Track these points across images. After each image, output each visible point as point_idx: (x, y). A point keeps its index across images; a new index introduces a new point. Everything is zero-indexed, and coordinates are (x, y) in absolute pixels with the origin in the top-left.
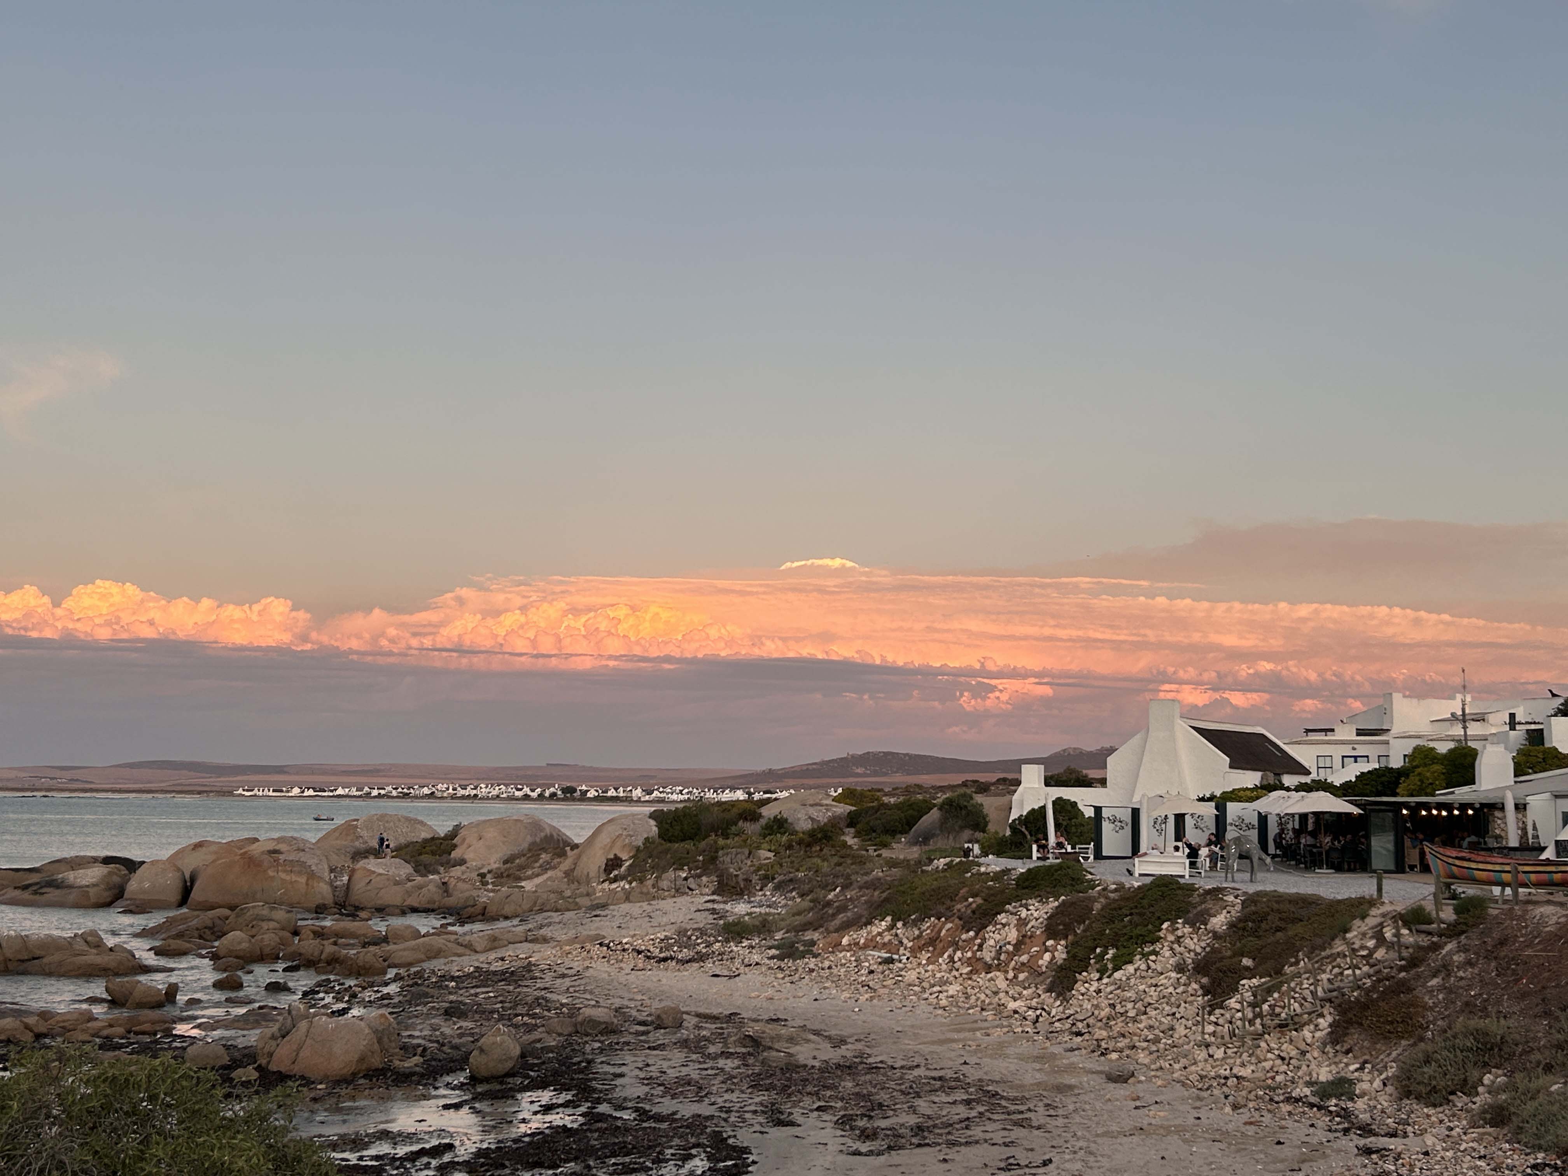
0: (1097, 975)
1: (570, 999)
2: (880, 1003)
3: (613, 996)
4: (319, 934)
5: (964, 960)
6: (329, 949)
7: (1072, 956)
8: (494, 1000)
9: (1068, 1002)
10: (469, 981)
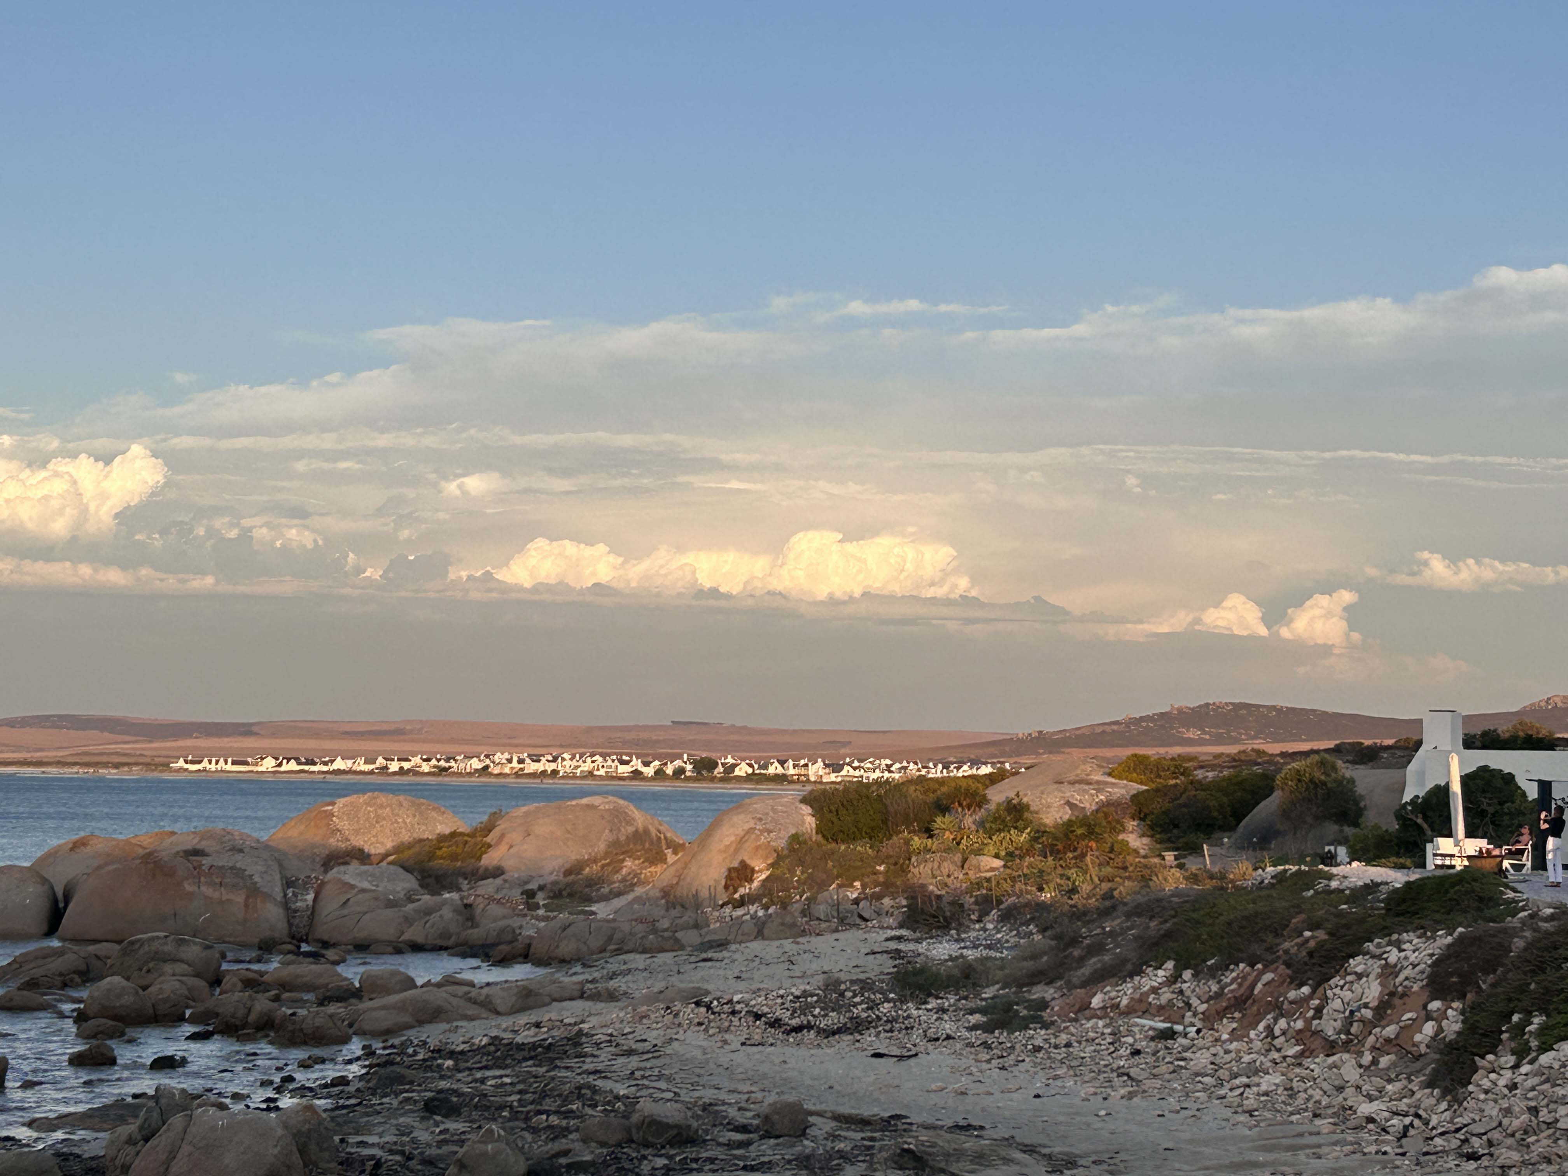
0: (1511, 1060)
1: (634, 1088)
2: (1144, 1104)
3: (703, 1086)
4: (252, 984)
5: (1291, 1033)
6: (262, 1004)
7: (1470, 1028)
8: (509, 1089)
9: (1460, 1104)
10: (477, 1058)
